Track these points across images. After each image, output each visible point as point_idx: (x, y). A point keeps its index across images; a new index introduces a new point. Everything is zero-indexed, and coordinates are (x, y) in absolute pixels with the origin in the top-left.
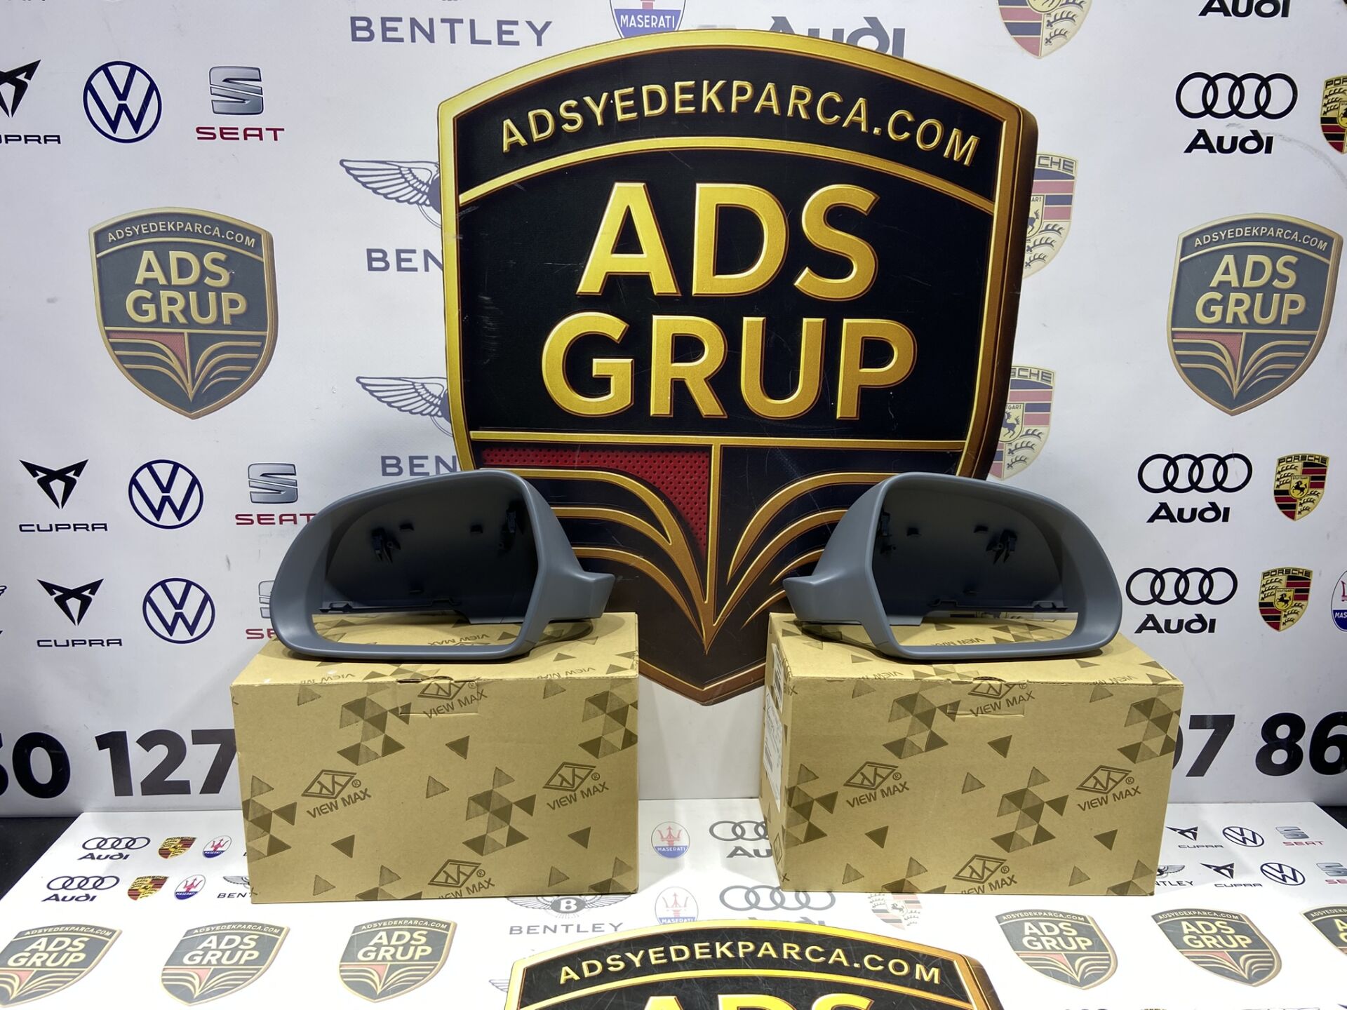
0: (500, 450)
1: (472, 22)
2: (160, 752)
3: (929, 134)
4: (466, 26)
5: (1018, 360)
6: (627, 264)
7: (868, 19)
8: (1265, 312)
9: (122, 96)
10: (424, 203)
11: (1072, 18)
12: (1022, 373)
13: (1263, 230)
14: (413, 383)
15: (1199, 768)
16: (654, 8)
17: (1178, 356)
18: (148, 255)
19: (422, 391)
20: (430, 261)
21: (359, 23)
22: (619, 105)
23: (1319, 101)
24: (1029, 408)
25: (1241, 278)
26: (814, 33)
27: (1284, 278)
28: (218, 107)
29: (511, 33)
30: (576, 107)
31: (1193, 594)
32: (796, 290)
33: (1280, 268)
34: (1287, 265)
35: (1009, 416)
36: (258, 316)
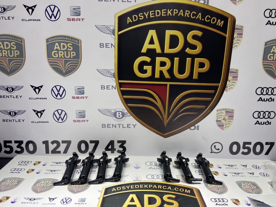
0: (125, 84)
2: (55, 145)
3: (214, 20)
5: (231, 67)
6: (152, 47)
9: (53, 12)
10: (111, 34)
12: (232, 70)
14: (108, 70)
15: (267, 153)
17: (264, 67)
18: (57, 44)
19: (110, 72)
20: (112, 46)
22: (151, 14)
24: (233, 77)
28: (72, 14)
30: (142, 14)
31: (267, 117)
32: (186, 52)
35: (229, 79)
36: (78, 56)
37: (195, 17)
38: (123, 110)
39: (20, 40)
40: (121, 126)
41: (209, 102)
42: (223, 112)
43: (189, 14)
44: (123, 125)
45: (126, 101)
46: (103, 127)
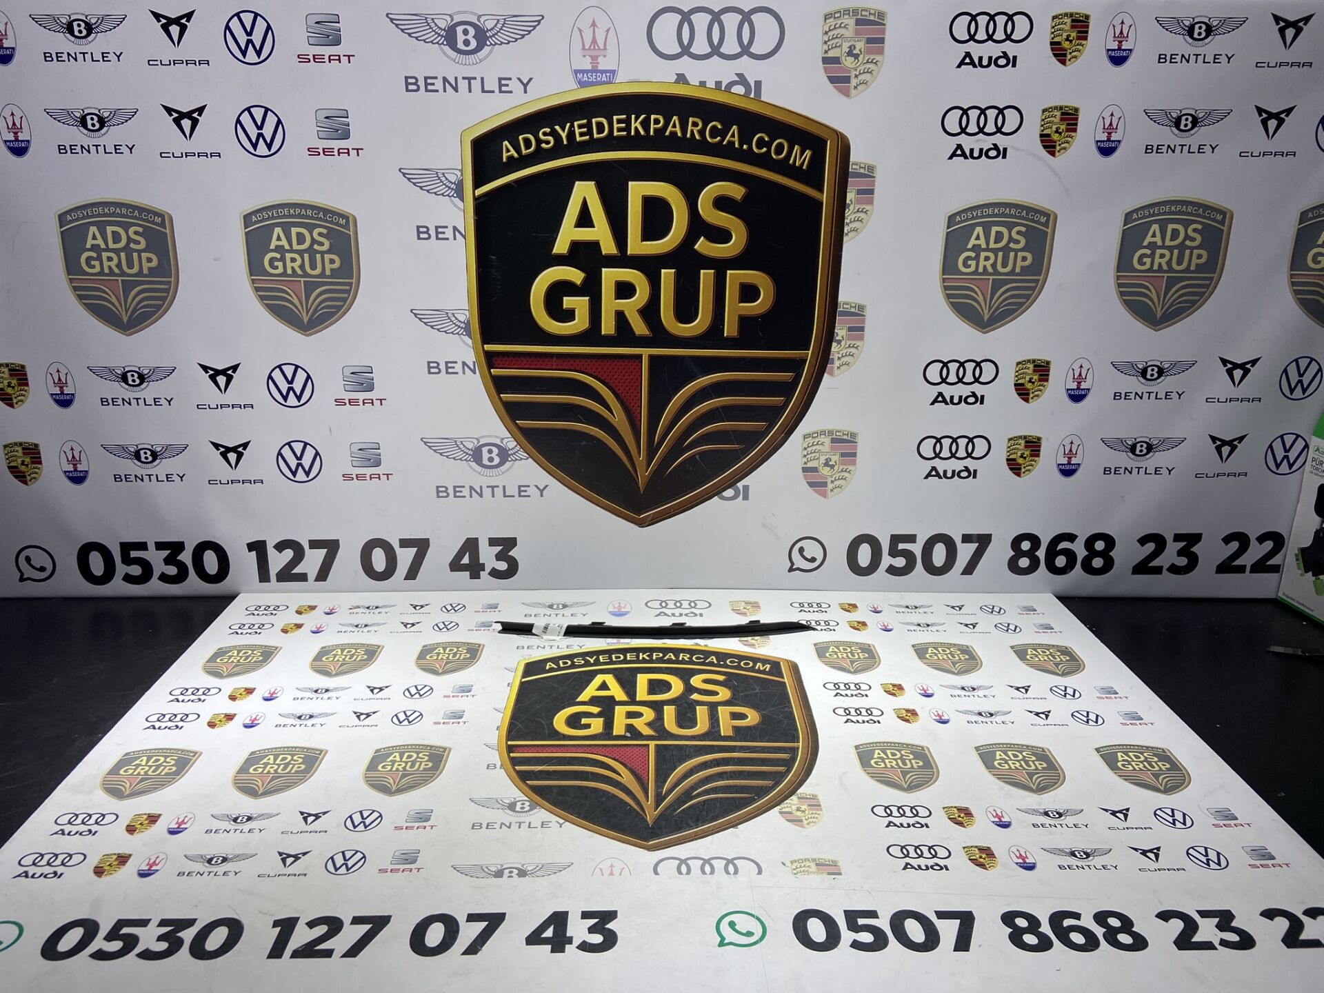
0: (504, 357)
1: (482, 79)
2: (289, 554)
3: (779, 149)
4: (479, 80)
5: (842, 298)
6: (585, 234)
7: (736, 74)
8: (1004, 265)
9: (260, 128)
10: (453, 196)
11: (870, 72)
12: (845, 306)
13: (1002, 210)
14: (447, 313)
15: (969, 570)
16: (599, 68)
17: (947, 295)
18: (278, 230)
19: (453, 319)
20: (457, 232)
21: (410, 81)
22: (577, 131)
23: (1039, 123)
24: (850, 329)
25: (988, 243)
26: (703, 84)
27: (1017, 242)
28: (321, 135)
29: (507, 85)
30: (550, 132)
31: (962, 453)
32: (695, 250)
33: (1014, 235)
34: (1019, 233)
35: (837, 334)
36: (348, 270)
37: (719, 138)
38: (503, 439)
39: (158, 220)
40: (499, 492)
41: (778, 411)
42: (822, 440)
43: (699, 127)
44: (504, 487)
45: (512, 412)
46: (441, 494)
